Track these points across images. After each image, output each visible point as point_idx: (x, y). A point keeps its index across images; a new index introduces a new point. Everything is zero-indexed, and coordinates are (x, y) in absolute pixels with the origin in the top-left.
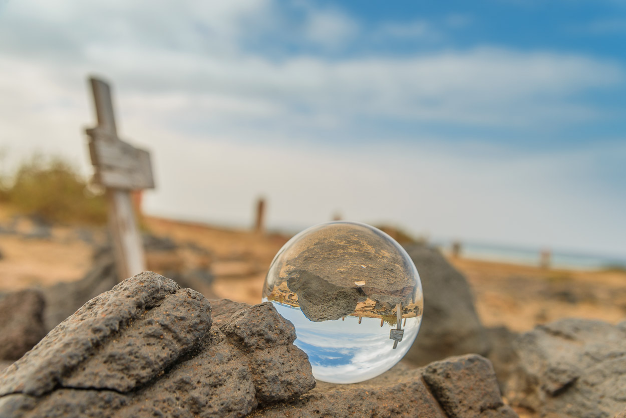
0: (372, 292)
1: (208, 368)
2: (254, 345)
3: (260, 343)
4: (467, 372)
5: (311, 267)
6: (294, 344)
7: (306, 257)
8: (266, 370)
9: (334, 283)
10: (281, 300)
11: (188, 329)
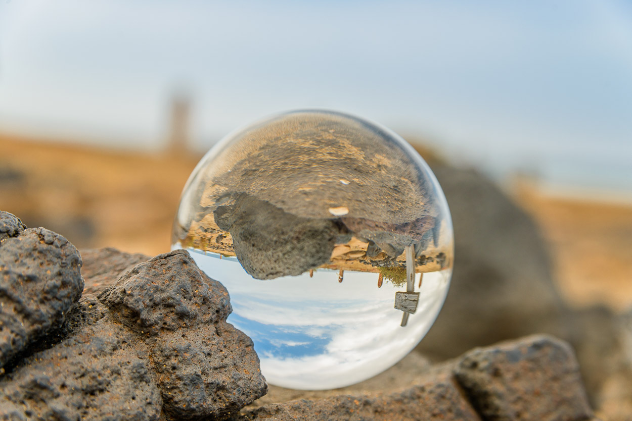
0: (361, 226)
1: (79, 363)
2: (157, 323)
3: (169, 320)
4: (530, 365)
5: (255, 188)
6: (228, 321)
7: (245, 170)
8: (180, 365)
9: (293, 212)
10: (203, 246)
11: (41, 296)
